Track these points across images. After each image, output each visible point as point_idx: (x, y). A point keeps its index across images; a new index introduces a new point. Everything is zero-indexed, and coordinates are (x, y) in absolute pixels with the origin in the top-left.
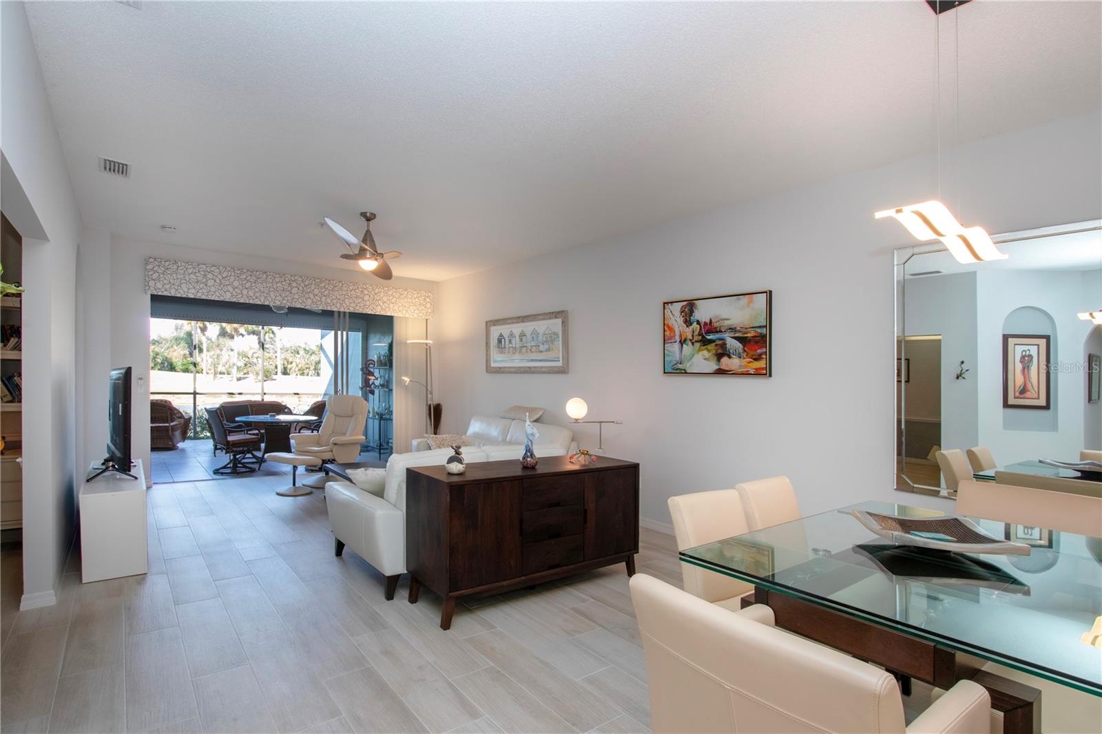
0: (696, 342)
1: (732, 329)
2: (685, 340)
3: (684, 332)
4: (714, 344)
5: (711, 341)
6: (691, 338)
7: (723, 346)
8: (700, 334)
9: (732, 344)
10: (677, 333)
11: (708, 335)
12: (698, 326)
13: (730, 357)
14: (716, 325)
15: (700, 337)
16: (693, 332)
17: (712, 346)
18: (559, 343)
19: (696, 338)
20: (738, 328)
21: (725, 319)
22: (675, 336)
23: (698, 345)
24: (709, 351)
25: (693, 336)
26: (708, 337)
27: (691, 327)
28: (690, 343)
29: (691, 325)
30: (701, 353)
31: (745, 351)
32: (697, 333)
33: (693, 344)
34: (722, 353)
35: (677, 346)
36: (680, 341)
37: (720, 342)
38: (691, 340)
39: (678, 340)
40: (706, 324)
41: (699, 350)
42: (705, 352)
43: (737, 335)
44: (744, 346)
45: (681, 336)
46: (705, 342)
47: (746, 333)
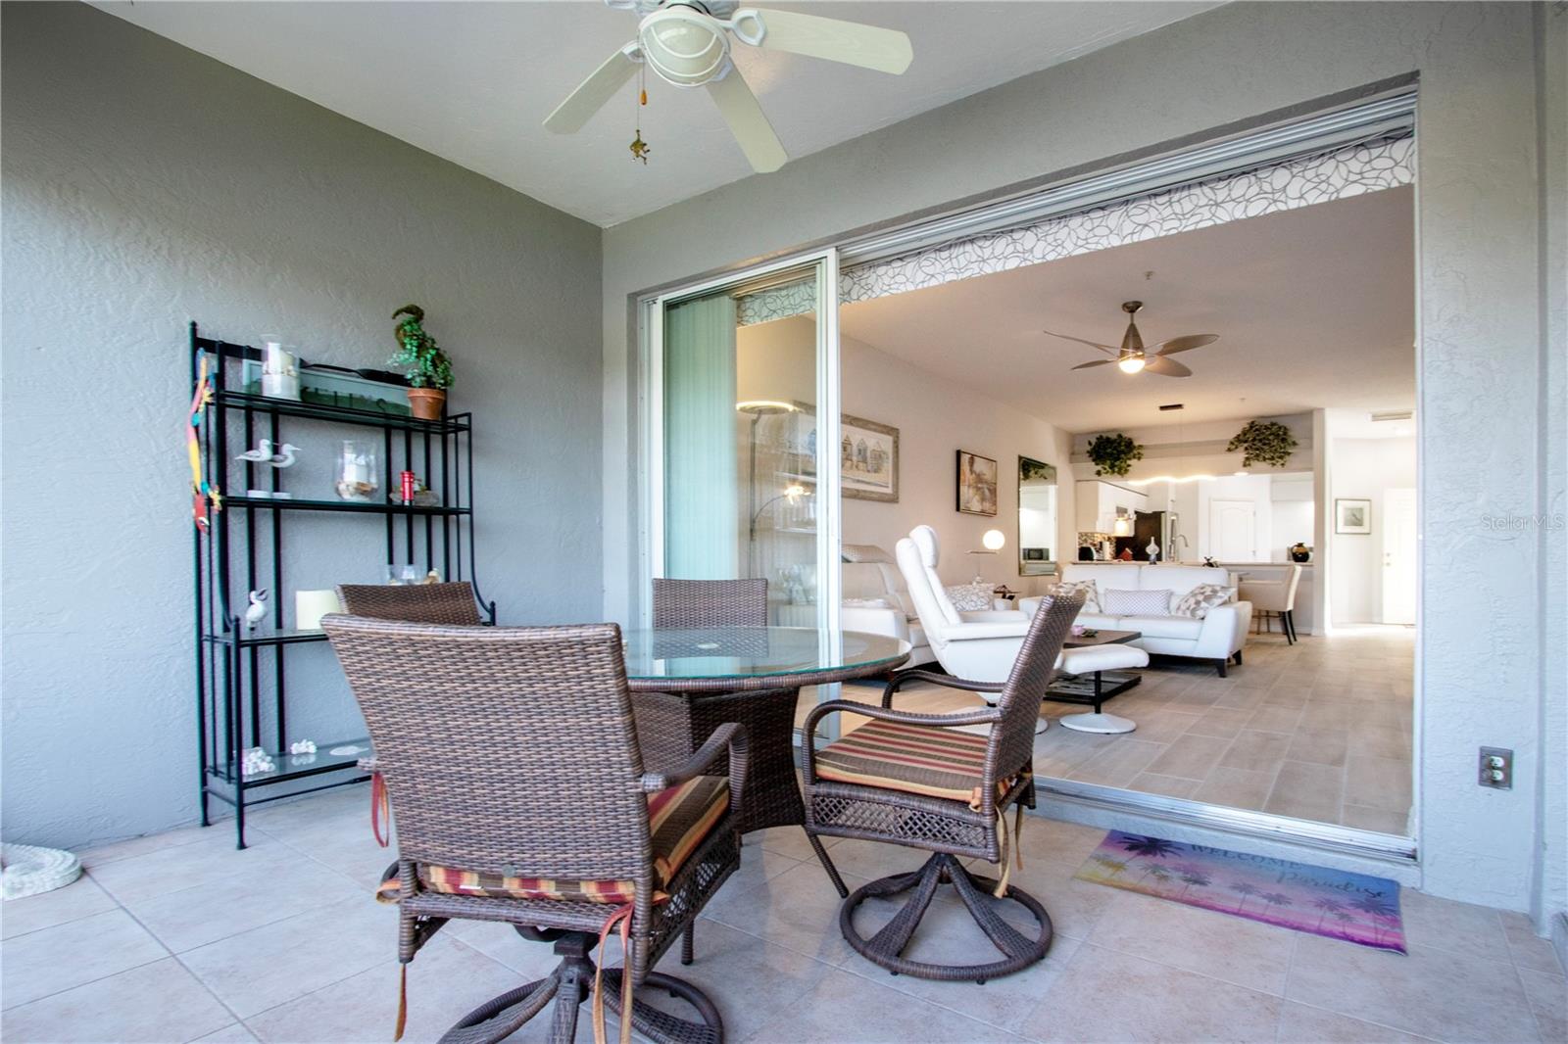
1: (986, 482)
3: (970, 478)
4: (981, 491)
5: (980, 489)
6: (972, 483)
7: (983, 492)
8: (976, 483)
9: (987, 491)
10: (967, 478)
11: (979, 483)
12: (975, 475)
13: (986, 501)
14: (982, 477)
16: (973, 480)
18: (888, 466)
19: (975, 485)
20: (989, 482)
21: (985, 475)
22: (966, 481)
23: (975, 490)
26: (979, 485)
27: (973, 476)
29: (972, 474)
33: (973, 488)
34: (983, 499)
35: (967, 489)
38: (972, 486)
39: (967, 484)
40: (978, 474)
41: (976, 495)
42: (977, 497)
44: (990, 494)
45: (968, 481)
46: (978, 489)
47: (990, 486)
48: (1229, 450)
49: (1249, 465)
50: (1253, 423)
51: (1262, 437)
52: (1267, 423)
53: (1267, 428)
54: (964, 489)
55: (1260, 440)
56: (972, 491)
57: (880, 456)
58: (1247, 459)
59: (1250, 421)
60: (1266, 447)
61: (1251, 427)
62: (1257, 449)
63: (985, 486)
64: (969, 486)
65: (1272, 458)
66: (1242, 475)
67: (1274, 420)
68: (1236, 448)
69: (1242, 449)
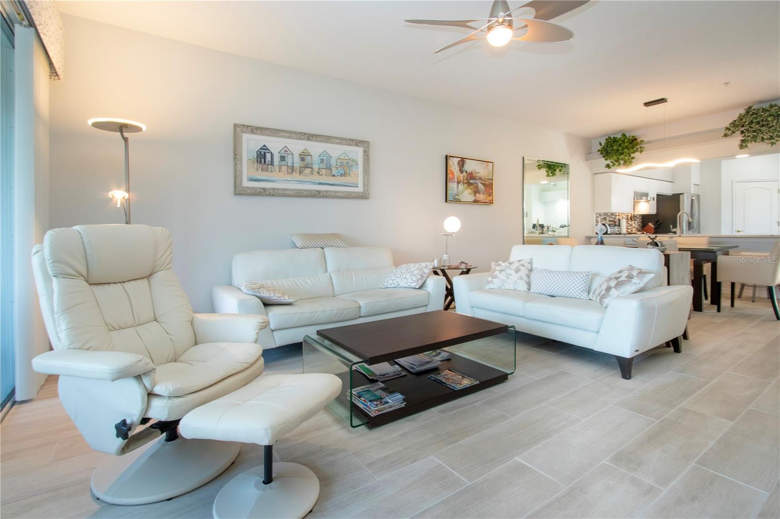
0: (465, 183)
1: (480, 179)
2: (460, 181)
3: (460, 177)
4: (473, 186)
5: (472, 184)
6: (462, 180)
7: (477, 187)
8: (467, 179)
9: (481, 186)
10: (456, 176)
11: (470, 180)
12: (466, 174)
13: (480, 194)
14: (474, 175)
15: (467, 181)
16: (464, 177)
17: (472, 187)
19: (465, 181)
20: (483, 179)
21: (478, 173)
22: (454, 178)
23: (466, 185)
24: (471, 189)
25: (464, 180)
26: (471, 181)
27: (463, 174)
28: (461, 183)
29: (463, 173)
30: (467, 190)
31: (485, 191)
32: (465, 178)
33: (463, 184)
34: (476, 192)
35: (455, 184)
36: (457, 182)
37: (475, 185)
38: (463, 182)
39: (456, 181)
40: (469, 173)
41: (466, 189)
42: (469, 191)
43: (482, 182)
44: (485, 188)
45: (458, 179)
46: (469, 184)
47: (486, 182)
48: (726, 135)
49: (746, 146)
50: (750, 108)
51: (759, 119)
52: (766, 106)
53: (764, 110)
54: (453, 186)
55: (758, 123)
56: (461, 186)
57: (348, 163)
58: (743, 141)
59: (747, 107)
60: (764, 129)
61: (747, 112)
62: (754, 131)
63: (478, 182)
64: (458, 182)
65: (771, 138)
66: (743, 156)
67: (773, 103)
68: (734, 132)
69: (738, 133)
